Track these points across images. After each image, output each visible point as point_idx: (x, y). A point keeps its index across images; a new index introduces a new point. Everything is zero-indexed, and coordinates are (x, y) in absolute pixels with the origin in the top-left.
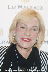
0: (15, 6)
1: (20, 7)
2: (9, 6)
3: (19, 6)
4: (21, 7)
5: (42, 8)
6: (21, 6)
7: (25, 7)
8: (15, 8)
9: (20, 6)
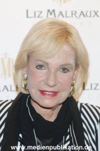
0: (41, 12)
1: (51, 14)
2: (27, 11)
3: (49, 11)
4: (53, 14)
5: (96, 14)
6: (54, 11)
7: (61, 12)
8: (40, 16)
9: (51, 11)
